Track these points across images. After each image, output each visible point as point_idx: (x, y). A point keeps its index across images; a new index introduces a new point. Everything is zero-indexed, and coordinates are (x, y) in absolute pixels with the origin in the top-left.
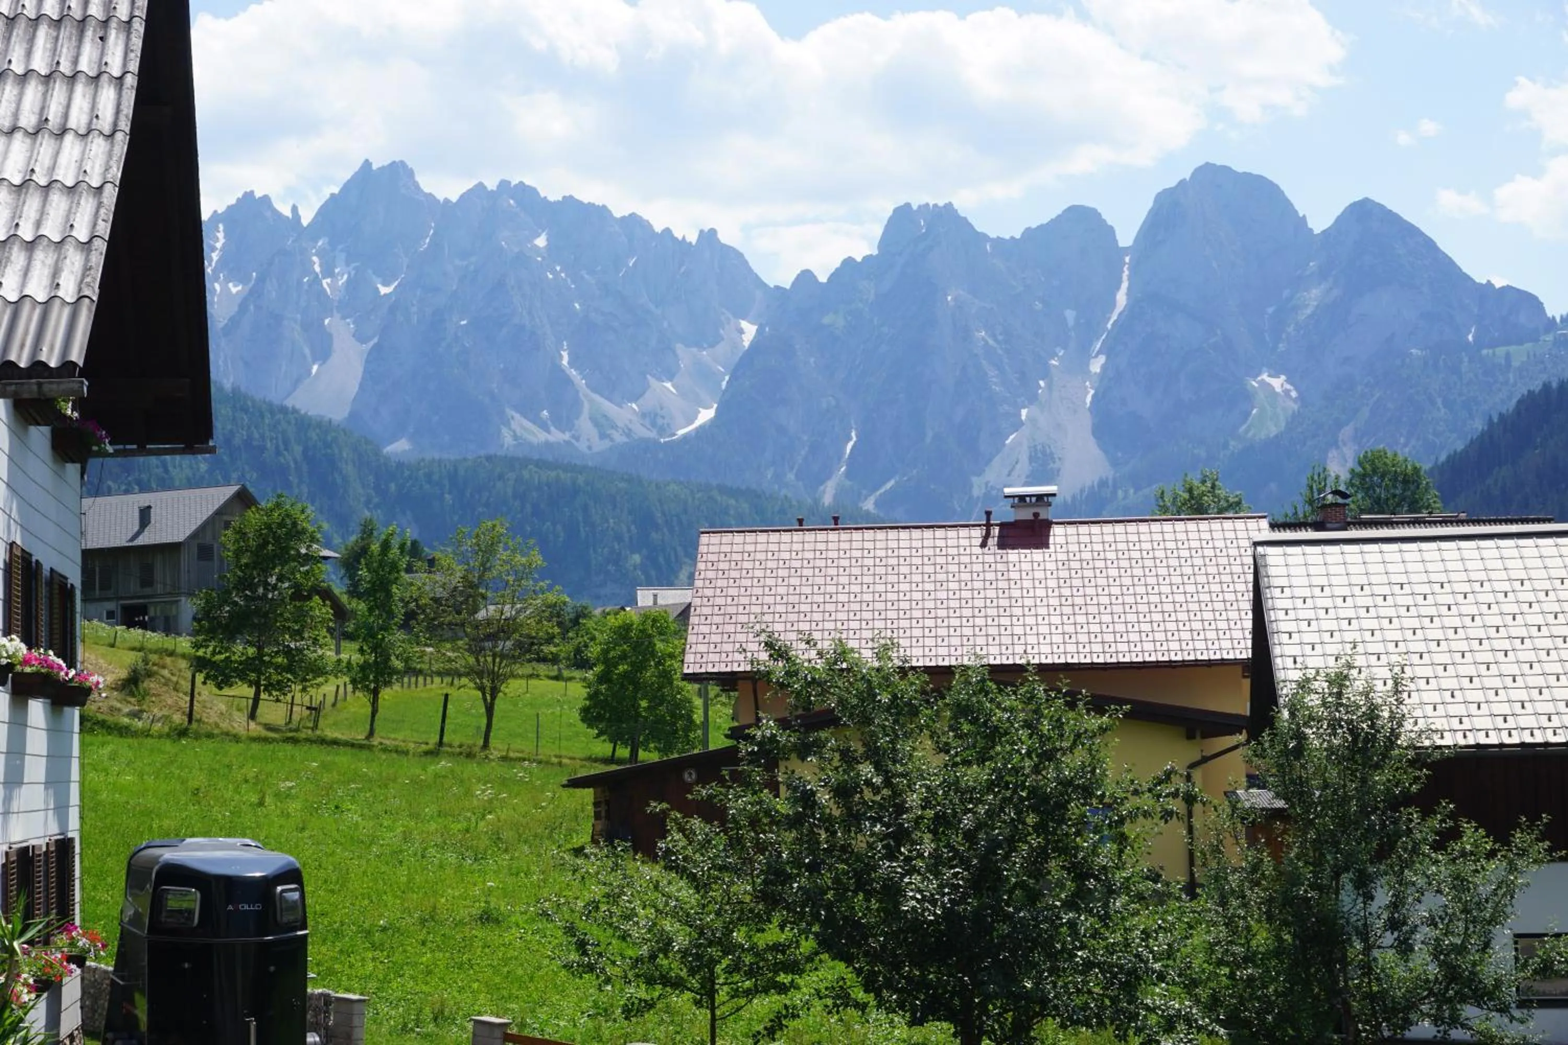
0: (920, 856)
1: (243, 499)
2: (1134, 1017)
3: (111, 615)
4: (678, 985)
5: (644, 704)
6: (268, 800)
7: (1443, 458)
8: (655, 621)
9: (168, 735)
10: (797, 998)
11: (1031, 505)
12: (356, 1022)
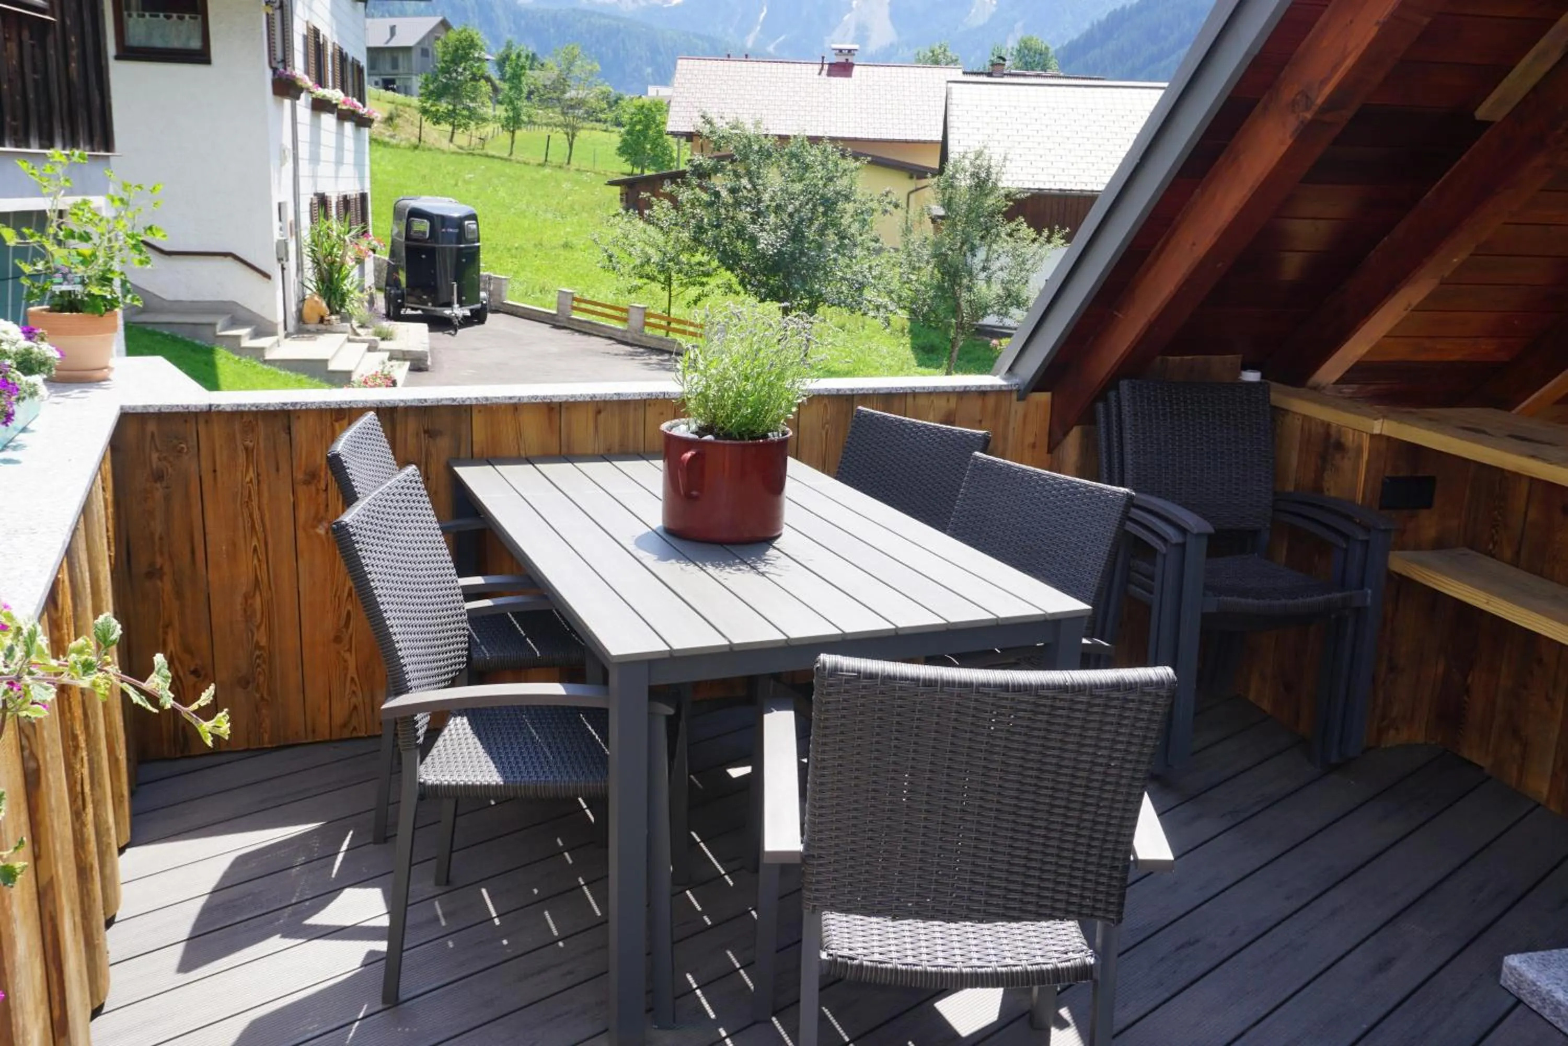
0: (768, 223)
1: (445, 25)
2: (860, 303)
3: (376, 83)
4: (653, 279)
5: (648, 146)
6: (460, 184)
7: (1066, 42)
8: (656, 105)
9: (409, 148)
10: (707, 288)
11: (845, 55)
12: (504, 288)
